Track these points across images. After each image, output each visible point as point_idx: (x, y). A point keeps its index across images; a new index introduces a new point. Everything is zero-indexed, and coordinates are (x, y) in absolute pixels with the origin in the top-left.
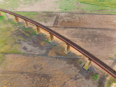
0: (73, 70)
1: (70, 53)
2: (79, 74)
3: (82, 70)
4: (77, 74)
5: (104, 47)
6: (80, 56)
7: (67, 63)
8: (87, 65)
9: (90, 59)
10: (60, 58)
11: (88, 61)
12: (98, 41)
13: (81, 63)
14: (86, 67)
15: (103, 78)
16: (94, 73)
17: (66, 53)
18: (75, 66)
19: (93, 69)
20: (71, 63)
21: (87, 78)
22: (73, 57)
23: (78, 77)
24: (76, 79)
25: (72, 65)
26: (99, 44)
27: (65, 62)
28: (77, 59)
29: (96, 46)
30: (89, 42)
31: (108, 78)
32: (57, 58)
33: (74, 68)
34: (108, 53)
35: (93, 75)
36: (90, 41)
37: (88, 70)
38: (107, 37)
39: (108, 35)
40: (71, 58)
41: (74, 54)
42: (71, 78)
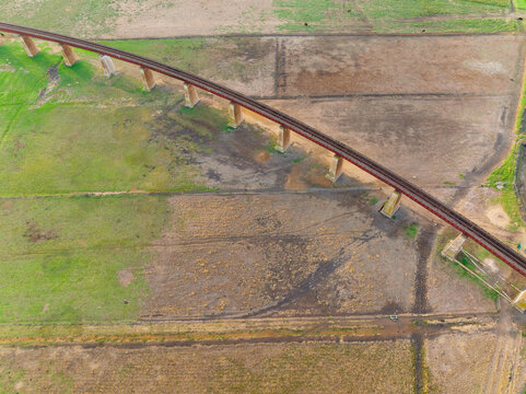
0: (357, 221)
1: (341, 178)
2: (373, 228)
3: (379, 219)
4: (369, 228)
5: (431, 155)
6: (371, 184)
7: (339, 205)
8: (391, 204)
9: (398, 190)
10: (318, 195)
11: (395, 196)
12: (417, 136)
13: (374, 202)
14: (389, 210)
15: (429, 233)
16: (409, 223)
17: (334, 179)
18: (361, 210)
19: (406, 215)
20: (349, 205)
21: (393, 235)
22: (352, 189)
23: (371, 234)
24: (367, 240)
25: (354, 209)
26: (420, 147)
27: (334, 203)
28: (364, 192)
29: (411, 152)
30: (391, 143)
31: (440, 232)
32: (310, 194)
33: (357, 214)
34: (444, 171)
35: (406, 228)
36: (394, 137)
37: (394, 217)
38: (443, 124)
39: (444, 115)
40: (348, 191)
41: (353, 180)
42: (355, 239)
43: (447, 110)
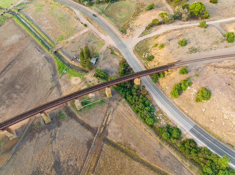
0: (43, 137)
1: (17, 132)
2: (51, 131)
3: (49, 126)
4: (50, 134)
5: (35, 86)
6: (30, 120)
7: (30, 142)
8: (45, 118)
9: (41, 113)
10: (18, 149)
11: (43, 115)
12: (22, 86)
13: (39, 124)
14: (47, 120)
15: (67, 109)
16: (58, 115)
17: (15, 136)
18: (40, 132)
19: (54, 113)
20: (33, 136)
21: (59, 125)
22: (26, 130)
23: (53, 134)
24: (55, 138)
25: (37, 135)
26: (28, 88)
27: (28, 143)
28: (32, 125)
29: (27, 93)
30: (16, 98)
31: (69, 105)
32: (15, 153)
33: (41, 135)
34: (45, 87)
35: (59, 117)
36: (15, 96)
37: (52, 119)
38: (24, 72)
39: (21, 69)
40: (26, 133)
41: (22, 127)
42: (51, 143)
43: (19, 67)
